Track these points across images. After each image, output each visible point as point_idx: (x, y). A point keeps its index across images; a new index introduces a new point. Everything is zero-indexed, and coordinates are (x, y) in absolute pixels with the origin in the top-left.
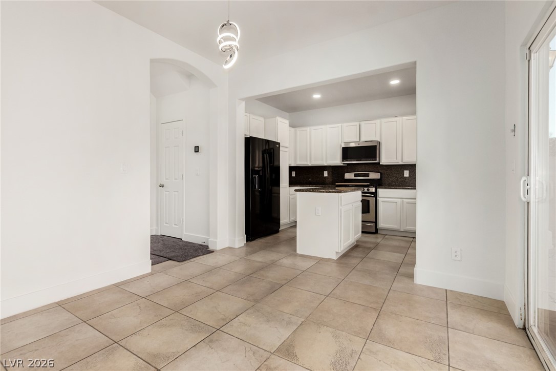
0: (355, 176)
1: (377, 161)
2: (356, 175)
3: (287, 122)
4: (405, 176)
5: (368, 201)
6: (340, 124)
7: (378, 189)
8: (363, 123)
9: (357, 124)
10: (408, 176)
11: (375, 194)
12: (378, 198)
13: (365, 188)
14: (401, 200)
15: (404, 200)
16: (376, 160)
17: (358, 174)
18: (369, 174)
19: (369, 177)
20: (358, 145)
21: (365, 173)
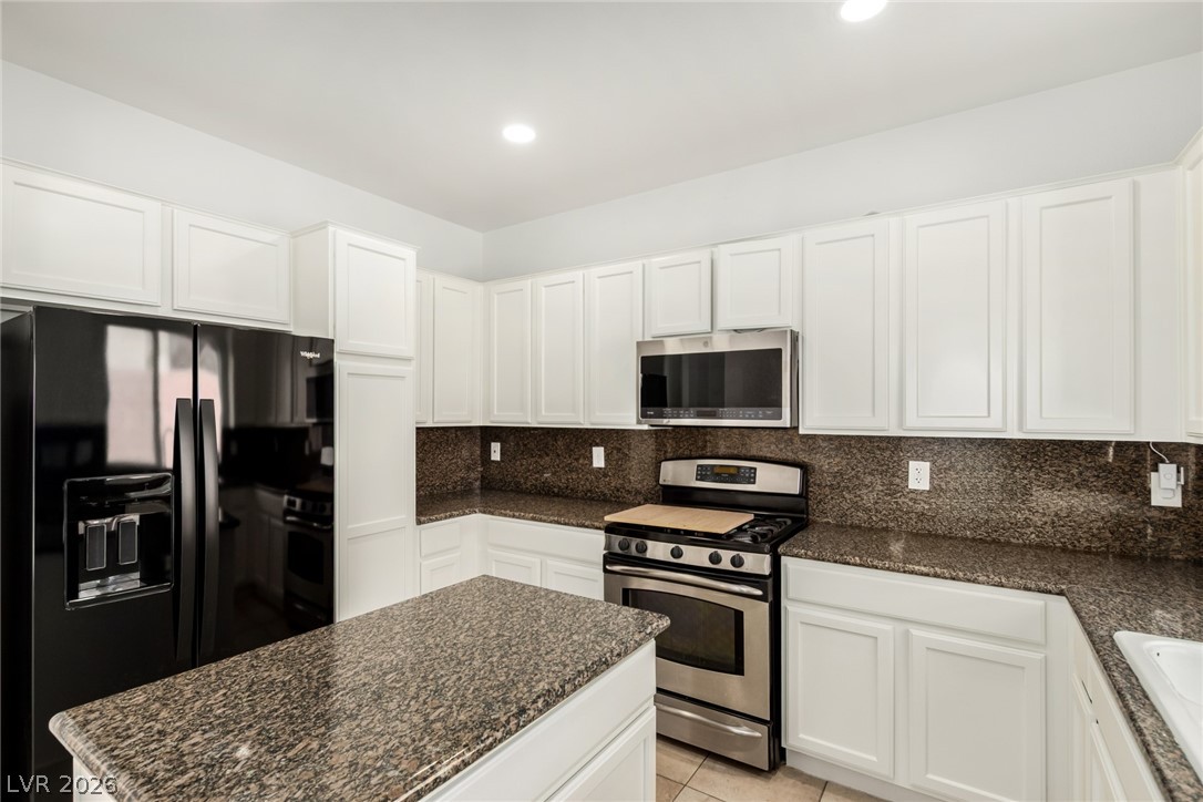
0: (701, 477)
1: (786, 422)
2: (703, 474)
3: (410, 254)
4: (912, 485)
5: (739, 615)
6: (640, 263)
7: (784, 559)
8: (724, 252)
9: (704, 256)
10: (925, 486)
11: (771, 588)
12: (784, 602)
13: (721, 552)
14: (901, 627)
15: (916, 632)
16: (780, 418)
17: (713, 466)
18: (755, 469)
19: (754, 483)
20: (701, 344)
21: (739, 468)
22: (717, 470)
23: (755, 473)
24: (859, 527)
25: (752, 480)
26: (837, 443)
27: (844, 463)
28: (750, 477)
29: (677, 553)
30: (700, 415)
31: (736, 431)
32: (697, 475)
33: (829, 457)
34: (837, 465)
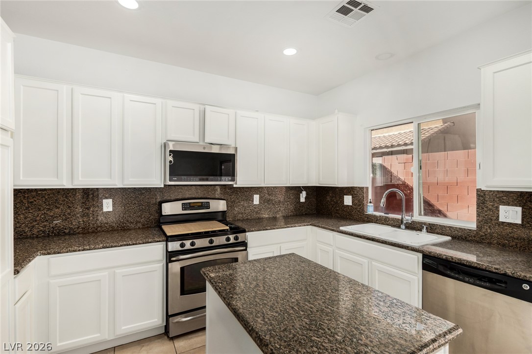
0: (185, 209)
2: (186, 207)
4: (254, 203)
7: (247, 234)
9: (196, 107)
10: (258, 203)
12: (248, 250)
13: (230, 236)
17: (190, 203)
18: (209, 202)
19: (209, 208)
20: (202, 149)
21: (202, 203)
22: (192, 205)
23: (209, 204)
24: (240, 220)
25: (208, 207)
26: (233, 190)
27: (235, 197)
28: (207, 206)
29: (211, 242)
30: (200, 180)
31: (194, 187)
32: (183, 208)
33: (231, 195)
34: (233, 198)
